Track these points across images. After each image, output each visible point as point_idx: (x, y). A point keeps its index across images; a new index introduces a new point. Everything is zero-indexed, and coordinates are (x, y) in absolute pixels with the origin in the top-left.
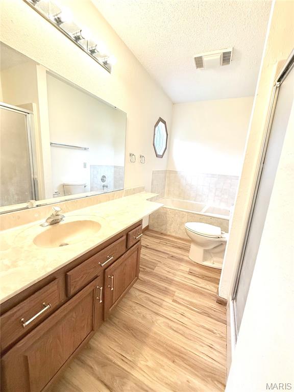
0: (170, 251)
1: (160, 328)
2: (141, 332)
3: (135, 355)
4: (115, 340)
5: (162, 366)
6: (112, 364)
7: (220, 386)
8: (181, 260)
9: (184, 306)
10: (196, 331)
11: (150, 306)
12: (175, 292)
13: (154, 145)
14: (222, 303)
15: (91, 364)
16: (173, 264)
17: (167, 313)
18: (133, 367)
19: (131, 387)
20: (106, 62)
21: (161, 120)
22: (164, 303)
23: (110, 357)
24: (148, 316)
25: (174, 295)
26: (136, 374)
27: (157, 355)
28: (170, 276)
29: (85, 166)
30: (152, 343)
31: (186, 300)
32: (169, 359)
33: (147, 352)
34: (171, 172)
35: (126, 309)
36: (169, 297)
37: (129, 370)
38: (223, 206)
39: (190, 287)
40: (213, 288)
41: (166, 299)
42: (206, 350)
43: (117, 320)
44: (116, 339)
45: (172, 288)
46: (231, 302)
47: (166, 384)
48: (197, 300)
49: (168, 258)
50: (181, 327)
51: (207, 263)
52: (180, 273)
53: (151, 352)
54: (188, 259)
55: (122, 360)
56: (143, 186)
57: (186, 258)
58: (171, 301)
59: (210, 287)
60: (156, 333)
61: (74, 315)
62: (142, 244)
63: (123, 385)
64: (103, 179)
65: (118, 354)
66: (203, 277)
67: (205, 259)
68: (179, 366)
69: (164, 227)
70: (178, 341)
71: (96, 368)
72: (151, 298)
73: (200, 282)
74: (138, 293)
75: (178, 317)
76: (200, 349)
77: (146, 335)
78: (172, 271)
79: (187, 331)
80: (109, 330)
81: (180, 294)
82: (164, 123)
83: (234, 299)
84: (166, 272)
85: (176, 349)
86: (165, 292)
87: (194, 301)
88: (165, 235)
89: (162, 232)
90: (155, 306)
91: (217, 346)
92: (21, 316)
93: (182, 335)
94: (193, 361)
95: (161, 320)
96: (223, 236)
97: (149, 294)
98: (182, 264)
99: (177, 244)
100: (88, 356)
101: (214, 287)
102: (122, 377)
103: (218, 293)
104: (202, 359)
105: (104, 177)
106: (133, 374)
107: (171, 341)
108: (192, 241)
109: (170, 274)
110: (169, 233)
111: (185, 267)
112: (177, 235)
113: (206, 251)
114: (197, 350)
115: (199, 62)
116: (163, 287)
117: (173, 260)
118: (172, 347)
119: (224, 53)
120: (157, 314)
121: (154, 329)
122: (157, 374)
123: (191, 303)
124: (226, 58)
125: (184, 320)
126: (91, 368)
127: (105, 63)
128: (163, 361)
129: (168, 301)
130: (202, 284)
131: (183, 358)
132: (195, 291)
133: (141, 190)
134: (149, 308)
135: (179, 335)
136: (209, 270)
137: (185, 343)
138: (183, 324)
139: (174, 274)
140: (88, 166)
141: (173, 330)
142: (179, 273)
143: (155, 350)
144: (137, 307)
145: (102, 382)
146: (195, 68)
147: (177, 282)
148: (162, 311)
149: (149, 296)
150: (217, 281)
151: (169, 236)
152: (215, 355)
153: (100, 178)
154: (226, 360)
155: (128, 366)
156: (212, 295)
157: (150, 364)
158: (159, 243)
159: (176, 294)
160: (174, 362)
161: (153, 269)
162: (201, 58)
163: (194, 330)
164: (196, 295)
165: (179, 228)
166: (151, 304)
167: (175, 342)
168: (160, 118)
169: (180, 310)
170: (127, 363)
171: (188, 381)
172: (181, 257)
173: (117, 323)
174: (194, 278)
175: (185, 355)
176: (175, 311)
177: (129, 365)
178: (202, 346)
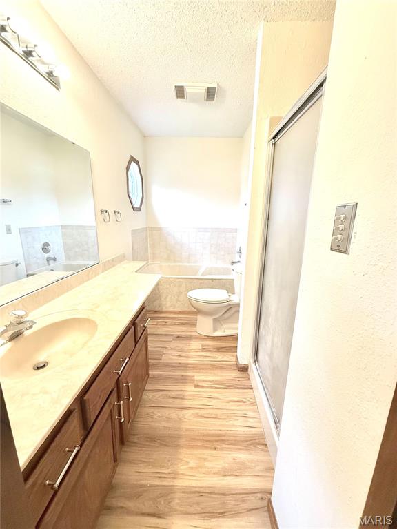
0: (174, 331)
1: (190, 422)
2: (171, 437)
3: (172, 464)
4: (141, 461)
5: (205, 459)
6: (150, 488)
7: (262, 447)
8: (189, 338)
9: (208, 387)
10: (227, 408)
11: (170, 404)
12: (194, 377)
13: (128, 195)
14: (244, 369)
15: (120, 504)
16: (181, 346)
17: (192, 403)
18: (175, 478)
19: (179, 499)
20: (52, 72)
21: (132, 159)
22: (187, 393)
23: (143, 482)
24: (173, 416)
25: (194, 380)
26: (180, 483)
27: (196, 452)
28: (183, 361)
29: (9, 230)
30: (187, 442)
31: (209, 381)
32: (211, 449)
33: (184, 454)
34: (152, 228)
35: (142, 419)
36: (189, 384)
37: (171, 484)
38: (220, 265)
39: (207, 365)
40: (230, 358)
41: (188, 388)
42: (241, 422)
43: (136, 437)
44: (143, 459)
45: (189, 373)
46: (253, 365)
47: (214, 473)
48: (218, 376)
49: (173, 340)
50: (211, 411)
51: (219, 333)
52: (194, 353)
53: (188, 451)
54: (197, 334)
55: (160, 477)
56: (122, 253)
57: (194, 334)
58: (193, 389)
59: (228, 358)
60: (187, 430)
61: (98, 451)
62: (149, 333)
63: (169, 503)
64: (46, 248)
65: (151, 475)
66: (219, 350)
67: (215, 330)
68: (222, 449)
69: (156, 303)
70: (213, 426)
71: (130, 504)
72: (169, 393)
73: (217, 356)
74: (150, 395)
75: (206, 402)
76: (236, 423)
77: (179, 437)
78: (183, 354)
79: (219, 412)
80: (130, 454)
81: (200, 377)
82: (137, 163)
83: (256, 360)
84: (177, 358)
85: (213, 436)
86: (183, 380)
87: (216, 378)
88: (161, 312)
89: (156, 309)
90: (177, 401)
91: (250, 414)
92: (45, 479)
93: (215, 418)
94: (234, 439)
95: (188, 413)
96: (231, 299)
97: (165, 390)
98: (191, 342)
99: (179, 320)
100: (113, 498)
101: (232, 356)
102: (164, 496)
103: (237, 360)
104: (241, 432)
105: (46, 245)
106: (177, 484)
107: (206, 430)
108: (199, 312)
109: (182, 358)
110: (164, 309)
111: (196, 345)
112: (177, 310)
113: (215, 320)
114: (234, 425)
115: (180, 92)
116: (178, 375)
117: (179, 340)
118: (208, 436)
119: (208, 88)
120: (182, 409)
121: (184, 426)
122: (203, 470)
123: (214, 382)
124: (210, 94)
125: (213, 402)
126: (122, 507)
127: (50, 74)
128: (204, 454)
129: (190, 389)
130: (220, 357)
131: (222, 440)
132: (214, 367)
133: (121, 259)
134: (170, 406)
135: (213, 420)
136: (220, 339)
137: (220, 425)
138: (213, 407)
139: (187, 357)
140: (14, 229)
141: (205, 417)
142: (192, 354)
143: (192, 447)
144: (156, 411)
145: (144, 514)
146: (175, 97)
147: (192, 364)
148: (187, 403)
149: (165, 393)
150: (234, 349)
151: (166, 312)
152: (251, 422)
153: (40, 246)
154: (261, 422)
155: (169, 480)
156: (232, 366)
157: (192, 464)
158: (157, 325)
159: (196, 378)
160: (215, 449)
161: (161, 359)
162: (182, 87)
163: (224, 408)
164: (216, 371)
165: (178, 300)
166: (170, 400)
167: (211, 429)
168: (131, 157)
169: (204, 394)
170: (165, 477)
171: (234, 459)
172: (188, 334)
173: (136, 440)
174: (208, 354)
175: (224, 436)
176: (201, 397)
177: (169, 478)
178: (238, 420)
